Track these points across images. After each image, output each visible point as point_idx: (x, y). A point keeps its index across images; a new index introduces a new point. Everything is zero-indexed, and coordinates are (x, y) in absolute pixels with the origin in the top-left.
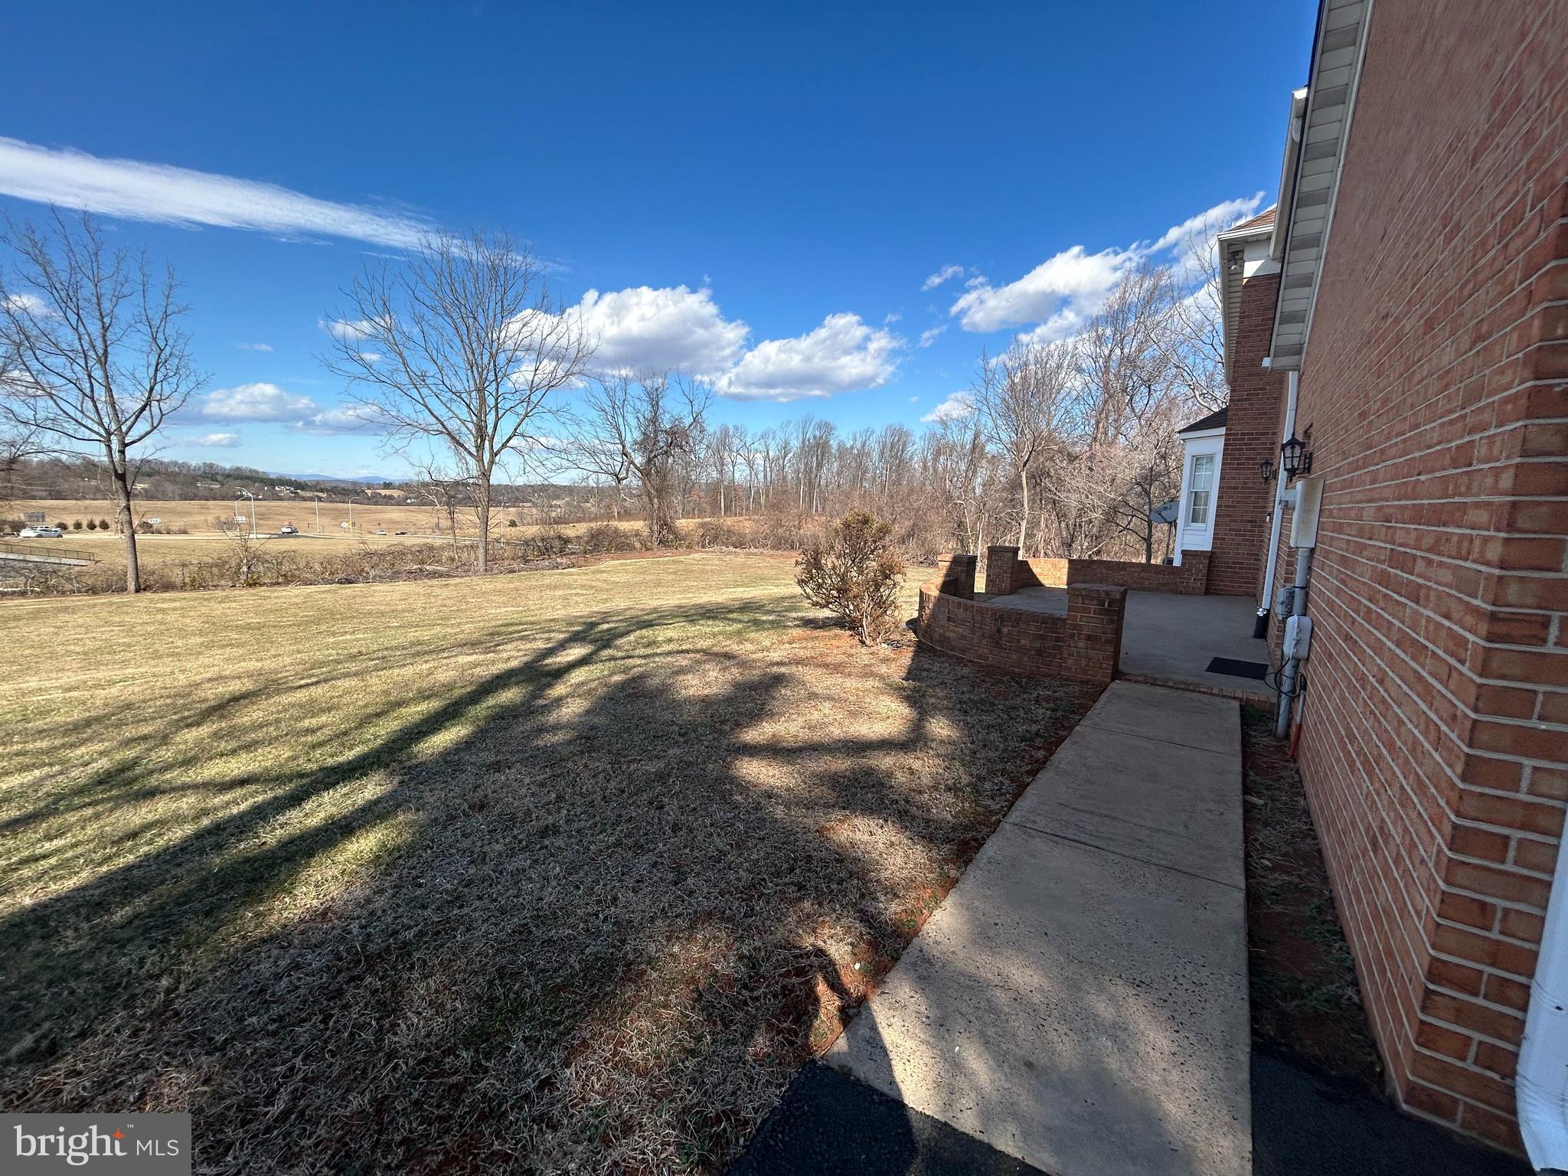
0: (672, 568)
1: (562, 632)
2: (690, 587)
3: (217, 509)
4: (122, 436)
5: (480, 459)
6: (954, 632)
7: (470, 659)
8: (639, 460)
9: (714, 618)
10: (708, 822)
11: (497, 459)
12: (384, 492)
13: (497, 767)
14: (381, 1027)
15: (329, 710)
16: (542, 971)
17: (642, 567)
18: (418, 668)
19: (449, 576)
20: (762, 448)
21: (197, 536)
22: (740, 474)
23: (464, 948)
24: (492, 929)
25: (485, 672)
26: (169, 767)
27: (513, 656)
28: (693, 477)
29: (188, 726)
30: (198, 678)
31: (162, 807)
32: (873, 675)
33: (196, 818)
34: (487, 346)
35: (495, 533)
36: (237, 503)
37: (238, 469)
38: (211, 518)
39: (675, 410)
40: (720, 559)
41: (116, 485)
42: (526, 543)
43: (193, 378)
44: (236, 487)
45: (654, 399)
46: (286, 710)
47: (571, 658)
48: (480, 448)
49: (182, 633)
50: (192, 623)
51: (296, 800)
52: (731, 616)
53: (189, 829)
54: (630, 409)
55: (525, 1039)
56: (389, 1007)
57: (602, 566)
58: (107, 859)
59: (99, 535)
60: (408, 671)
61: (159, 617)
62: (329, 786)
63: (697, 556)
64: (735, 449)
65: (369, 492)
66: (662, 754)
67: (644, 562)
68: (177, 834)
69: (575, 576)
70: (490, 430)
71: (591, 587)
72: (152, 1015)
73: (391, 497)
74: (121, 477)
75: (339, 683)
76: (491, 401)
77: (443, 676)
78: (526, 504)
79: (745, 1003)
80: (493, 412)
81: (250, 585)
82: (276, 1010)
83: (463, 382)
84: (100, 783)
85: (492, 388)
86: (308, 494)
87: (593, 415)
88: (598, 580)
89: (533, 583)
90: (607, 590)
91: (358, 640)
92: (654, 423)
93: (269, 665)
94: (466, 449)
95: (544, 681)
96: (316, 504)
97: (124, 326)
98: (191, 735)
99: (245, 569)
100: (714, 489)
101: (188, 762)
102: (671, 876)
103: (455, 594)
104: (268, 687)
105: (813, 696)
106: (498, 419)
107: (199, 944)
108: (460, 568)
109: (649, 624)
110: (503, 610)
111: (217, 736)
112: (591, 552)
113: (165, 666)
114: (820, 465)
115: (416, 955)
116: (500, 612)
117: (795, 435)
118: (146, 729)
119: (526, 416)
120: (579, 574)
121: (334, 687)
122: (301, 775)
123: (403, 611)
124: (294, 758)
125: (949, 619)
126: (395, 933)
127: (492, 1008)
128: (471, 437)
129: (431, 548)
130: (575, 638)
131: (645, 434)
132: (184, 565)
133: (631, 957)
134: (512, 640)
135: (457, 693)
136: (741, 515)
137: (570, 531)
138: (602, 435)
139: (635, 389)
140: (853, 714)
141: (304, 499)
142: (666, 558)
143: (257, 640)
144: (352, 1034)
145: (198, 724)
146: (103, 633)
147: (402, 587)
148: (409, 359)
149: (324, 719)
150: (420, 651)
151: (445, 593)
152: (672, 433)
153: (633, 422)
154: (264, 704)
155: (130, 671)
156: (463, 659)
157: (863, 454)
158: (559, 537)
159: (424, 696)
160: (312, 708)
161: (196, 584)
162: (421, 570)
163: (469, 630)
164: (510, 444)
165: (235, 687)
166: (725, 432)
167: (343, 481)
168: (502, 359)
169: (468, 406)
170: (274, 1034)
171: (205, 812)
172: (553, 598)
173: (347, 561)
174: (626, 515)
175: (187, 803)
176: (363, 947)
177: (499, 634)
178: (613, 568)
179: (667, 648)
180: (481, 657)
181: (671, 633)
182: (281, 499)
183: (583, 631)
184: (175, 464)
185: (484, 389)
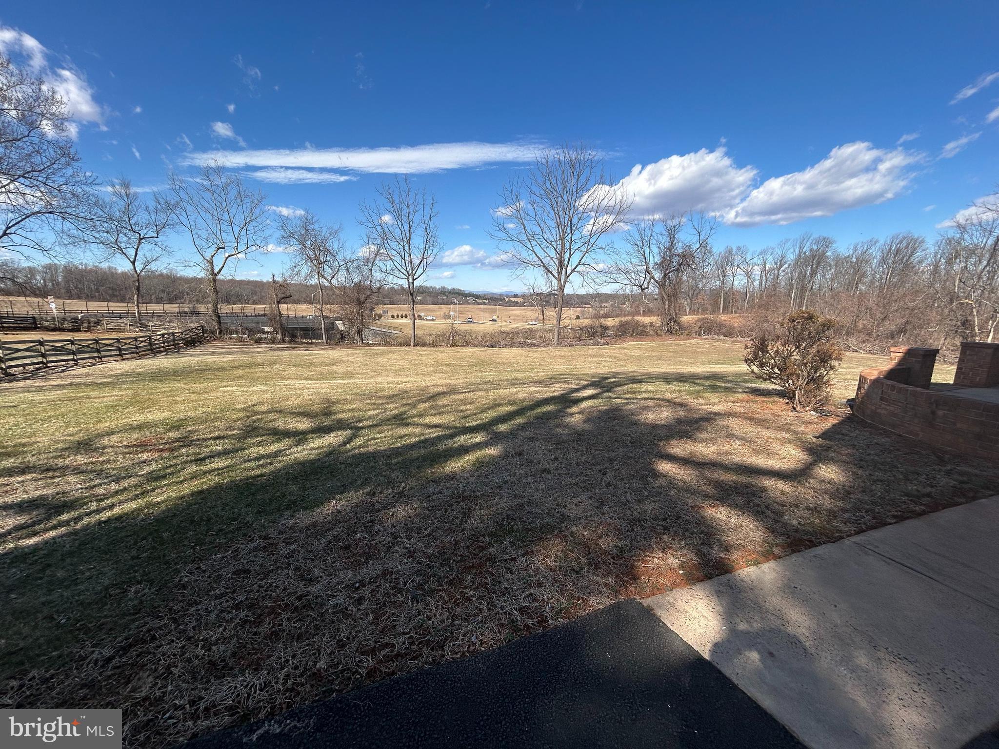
0: (672, 348)
1: (586, 381)
2: (681, 362)
3: (444, 309)
4: (413, 275)
5: (559, 280)
6: (886, 409)
7: (536, 389)
8: (658, 275)
9: (685, 381)
10: (627, 486)
11: (568, 279)
12: (514, 299)
13: (532, 439)
14: (462, 520)
15: (471, 403)
16: (524, 521)
17: (651, 347)
18: (511, 390)
19: (538, 346)
20: (760, 262)
21: (437, 322)
22: (739, 282)
23: (497, 504)
24: (510, 501)
25: (540, 396)
26: (414, 416)
27: (557, 390)
28: (700, 286)
29: (423, 402)
30: (428, 384)
31: (410, 430)
32: (788, 430)
33: (420, 436)
34: (568, 213)
35: (565, 322)
36: (452, 306)
37: (454, 289)
38: (442, 313)
39: (687, 238)
40: (711, 344)
41: (410, 298)
42: (582, 329)
43: (438, 247)
44: (452, 297)
45: (672, 233)
46: (455, 401)
47: (585, 395)
48: (560, 273)
49: (427, 365)
50: (431, 361)
51: (452, 436)
52: (698, 381)
53: (417, 439)
54: (655, 242)
55: (510, 542)
56: (467, 514)
57: (626, 345)
58: (393, 443)
59: (404, 321)
60: (507, 391)
61: (420, 357)
62: (464, 433)
63: (693, 341)
64: (736, 264)
65: (507, 299)
66: (616, 450)
67: (653, 344)
68: (414, 440)
69: (606, 350)
70: (566, 263)
71: (615, 358)
72: (399, 493)
73: (517, 302)
74: (412, 294)
75: (477, 393)
76: (567, 245)
77: (521, 396)
78: (587, 306)
79: (610, 564)
80: (568, 251)
81: (453, 346)
82: (432, 504)
83: (553, 235)
84: (394, 418)
85: (569, 238)
86: (480, 301)
87: (629, 247)
88: (621, 353)
89: (582, 353)
90: (625, 360)
91: (491, 375)
92: (670, 250)
93: (453, 382)
94: (552, 274)
95: (568, 404)
96: (483, 306)
97: (416, 225)
98: (422, 406)
99: (451, 338)
100: (715, 295)
101: (421, 416)
102: (596, 504)
103: (539, 356)
104: (452, 391)
105: (731, 436)
106: (571, 255)
107: (414, 476)
108: (545, 342)
109: (640, 381)
110: (562, 367)
111: (431, 408)
112: (620, 336)
113: (419, 379)
114: (814, 273)
115: (479, 501)
116: (561, 367)
117: (792, 250)
118: (410, 401)
119: (587, 252)
120: (609, 349)
121: (475, 394)
122: (456, 428)
123: (514, 363)
124: (454, 421)
125: (882, 399)
126: (474, 492)
127: (501, 528)
128: (555, 267)
129: (532, 330)
130: (593, 385)
131: (663, 258)
132: (430, 335)
133: (563, 529)
134: (560, 382)
135: (525, 404)
136: (736, 313)
137: (610, 322)
138: (634, 261)
139: (659, 228)
140: (757, 452)
141: (479, 304)
142: (670, 342)
143: (452, 372)
144: (453, 519)
145: (425, 402)
146: (402, 363)
147: (515, 351)
148: (527, 227)
149: (468, 407)
150: (514, 383)
151: (535, 355)
152: (683, 256)
153: (655, 250)
154: (448, 398)
155: (408, 379)
156: (532, 389)
157: (862, 260)
158: (601, 326)
159: (510, 403)
160: (465, 402)
161: (434, 344)
162: (525, 342)
163: (541, 375)
164: (576, 270)
165: (440, 389)
166: (729, 252)
167: (496, 294)
168: (575, 220)
169: (555, 249)
170: (430, 511)
171: (423, 434)
172: (591, 362)
173: (492, 336)
174: (648, 312)
175: (418, 430)
176: (463, 493)
177: (554, 379)
178: (632, 346)
179: (645, 395)
180: (542, 389)
181: (650, 388)
182: (469, 304)
183: (599, 381)
184: (431, 287)
185: (564, 238)
